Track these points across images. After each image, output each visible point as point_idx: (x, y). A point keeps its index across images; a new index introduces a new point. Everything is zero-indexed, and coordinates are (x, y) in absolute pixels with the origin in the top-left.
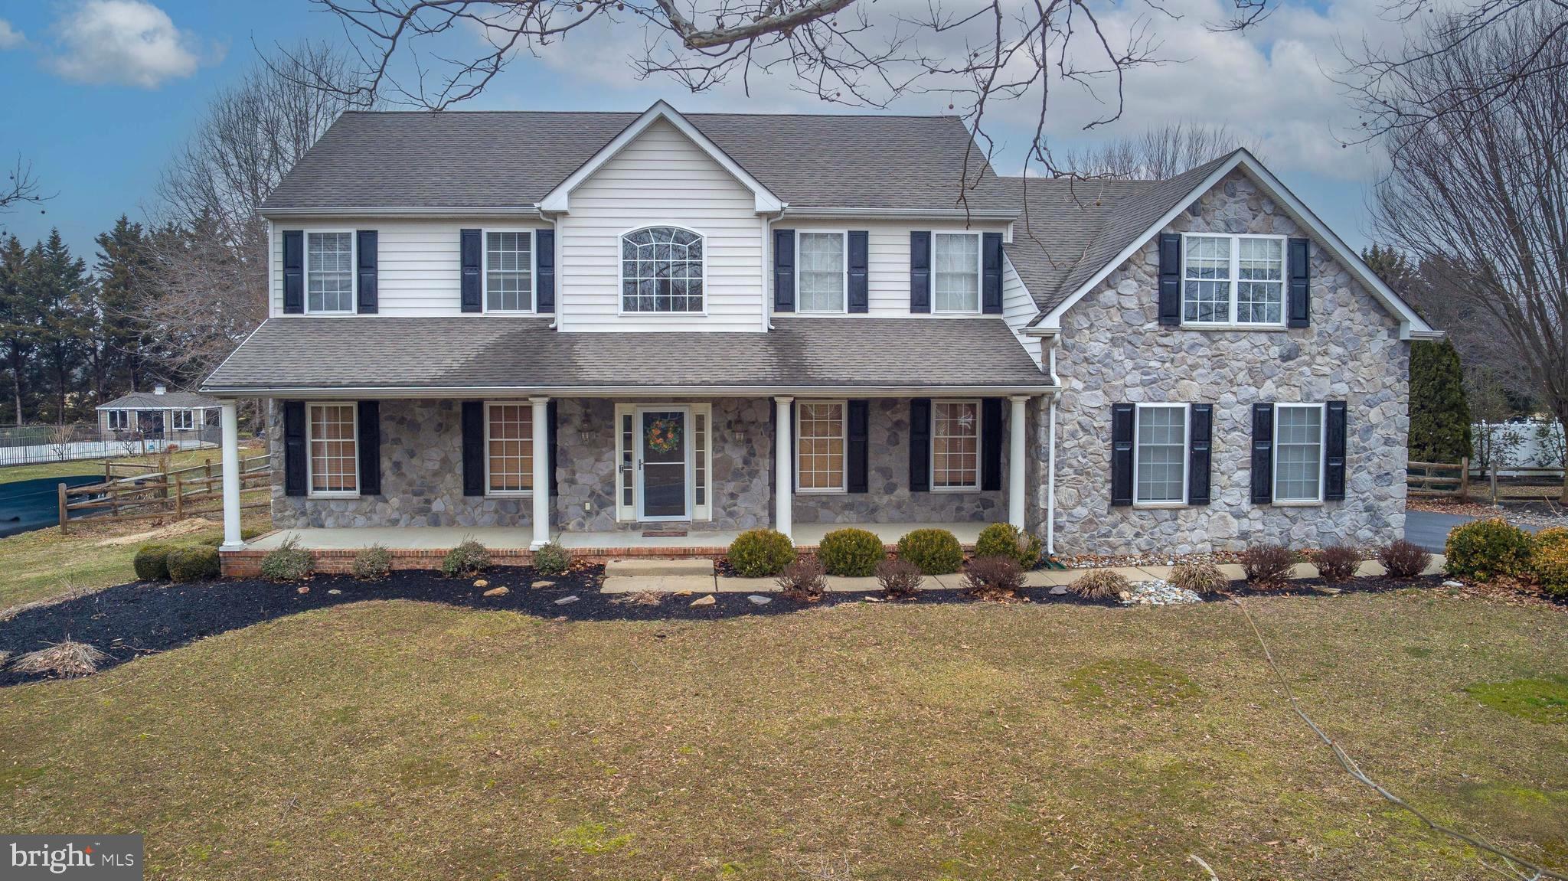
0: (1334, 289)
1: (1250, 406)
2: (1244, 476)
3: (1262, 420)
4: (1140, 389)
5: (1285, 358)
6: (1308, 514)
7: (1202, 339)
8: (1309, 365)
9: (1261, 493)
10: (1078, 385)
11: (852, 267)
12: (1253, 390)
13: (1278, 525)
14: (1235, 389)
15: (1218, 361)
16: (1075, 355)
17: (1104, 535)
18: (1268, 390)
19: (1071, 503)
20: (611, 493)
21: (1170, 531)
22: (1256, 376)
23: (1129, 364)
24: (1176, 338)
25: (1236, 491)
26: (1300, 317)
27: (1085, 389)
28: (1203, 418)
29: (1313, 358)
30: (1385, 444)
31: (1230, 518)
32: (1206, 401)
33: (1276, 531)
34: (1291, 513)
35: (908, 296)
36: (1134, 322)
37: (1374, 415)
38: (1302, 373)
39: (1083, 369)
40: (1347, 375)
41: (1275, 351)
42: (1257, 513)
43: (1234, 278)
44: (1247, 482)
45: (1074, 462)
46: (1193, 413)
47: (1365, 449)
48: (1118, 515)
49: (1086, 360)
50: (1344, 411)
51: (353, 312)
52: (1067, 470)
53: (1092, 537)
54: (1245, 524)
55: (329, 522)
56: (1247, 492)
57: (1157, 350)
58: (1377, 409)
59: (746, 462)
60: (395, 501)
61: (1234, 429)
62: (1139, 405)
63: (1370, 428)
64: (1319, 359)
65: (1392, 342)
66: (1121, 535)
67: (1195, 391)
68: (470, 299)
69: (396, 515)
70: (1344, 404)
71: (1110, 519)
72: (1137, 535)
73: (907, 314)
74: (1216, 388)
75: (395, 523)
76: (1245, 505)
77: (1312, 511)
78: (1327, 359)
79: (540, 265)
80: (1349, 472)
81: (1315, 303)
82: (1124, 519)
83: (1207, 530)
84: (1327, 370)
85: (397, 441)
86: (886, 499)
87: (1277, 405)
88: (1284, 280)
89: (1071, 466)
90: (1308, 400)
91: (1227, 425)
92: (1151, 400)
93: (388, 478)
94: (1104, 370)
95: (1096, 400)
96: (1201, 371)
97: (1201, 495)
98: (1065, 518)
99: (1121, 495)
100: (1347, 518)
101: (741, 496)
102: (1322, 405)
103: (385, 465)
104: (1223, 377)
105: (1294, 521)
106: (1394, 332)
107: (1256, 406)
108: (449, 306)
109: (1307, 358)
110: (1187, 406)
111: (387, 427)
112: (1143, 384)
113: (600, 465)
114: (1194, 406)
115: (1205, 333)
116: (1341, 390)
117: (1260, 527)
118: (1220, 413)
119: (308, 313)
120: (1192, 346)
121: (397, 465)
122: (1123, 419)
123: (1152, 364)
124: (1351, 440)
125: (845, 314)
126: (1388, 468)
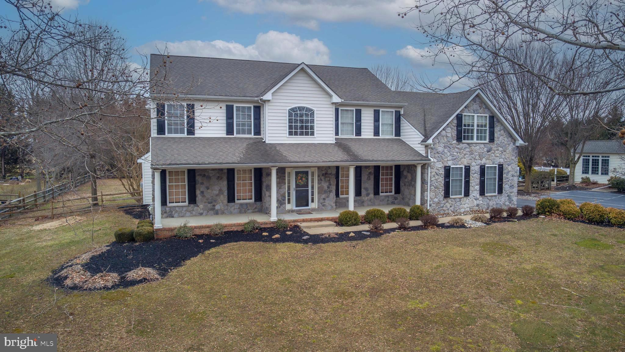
0: (500, 131)
1: (479, 166)
2: (478, 187)
3: (483, 169)
4: (451, 162)
5: (488, 151)
6: (493, 198)
7: (467, 146)
8: (494, 153)
9: (482, 192)
10: (435, 160)
11: (356, 121)
12: (480, 161)
13: (486, 202)
14: (475, 161)
15: (471, 153)
16: (434, 151)
17: (442, 207)
18: (483, 161)
19: (433, 197)
20: (284, 200)
21: (459, 205)
22: (481, 157)
23: (449, 154)
24: (461, 146)
25: (476, 192)
26: (492, 140)
27: (437, 162)
28: (468, 170)
29: (495, 151)
30: (512, 176)
31: (474, 200)
32: (468, 165)
33: (486, 203)
34: (489, 198)
35: (373, 131)
36: (450, 141)
37: (510, 168)
38: (492, 156)
39: (437, 155)
40: (503, 156)
41: (486, 149)
42: (481, 198)
43: (475, 128)
44: (478, 189)
45: (434, 185)
46: (465, 168)
47: (507, 178)
48: (446, 201)
49: (437, 152)
50: (503, 167)
51: (185, 135)
52: (432, 187)
53: (439, 208)
54: (478, 202)
55: (176, 215)
56: (478, 192)
57: (456, 149)
58: (510, 166)
59: (328, 187)
60: (201, 206)
61: (475, 173)
62: (452, 166)
63: (509, 172)
64: (496, 152)
65: (514, 146)
66: (446, 207)
67: (465, 162)
68: (230, 131)
69: (202, 211)
70: (502, 165)
71: (443, 202)
72: (451, 207)
73: (372, 137)
74: (471, 161)
75: (201, 214)
76: (478, 196)
77: (495, 197)
78: (498, 152)
79: (255, 119)
80: (504, 185)
81: (496, 135)
82: (447, 202)
83: (468, 204)
84: (498, 155)
85: (202, 183)
86: (366, 198)
87: (486, 166)
88: (488, 128)
89: (433, 186)
90: (493, 164)
91: (474, 172)
92: (454, 165)
93: (199, 197)
94: (442, 156)
95: (440, 165)
96: (467, 156)
97: (467, 194)
98: (432, 202)
99: (447, 195)
100: (503, 199)
101: (327, 199)
102: (497, 165)
103: (198, 192)
104: (473, 157)
105: (490, 200)
106: (514, 144)
107: (481, 166)
108: (222, 133)
109: (493, 151)
110: (463, 166)
111: (198, 179)
112: (452, 160)
113: (281, 190)
114: (465, 166)
115: (468, 144)
116: (502, 161)
117: (482, 202)
118: (472, 168)
119: (167, 135)
120: (465, 148)
121: (202, 192)
122: (447, 170)
123: (455, 154)
124: (504, 175)
125: (354, 137)
126: (513, 183)
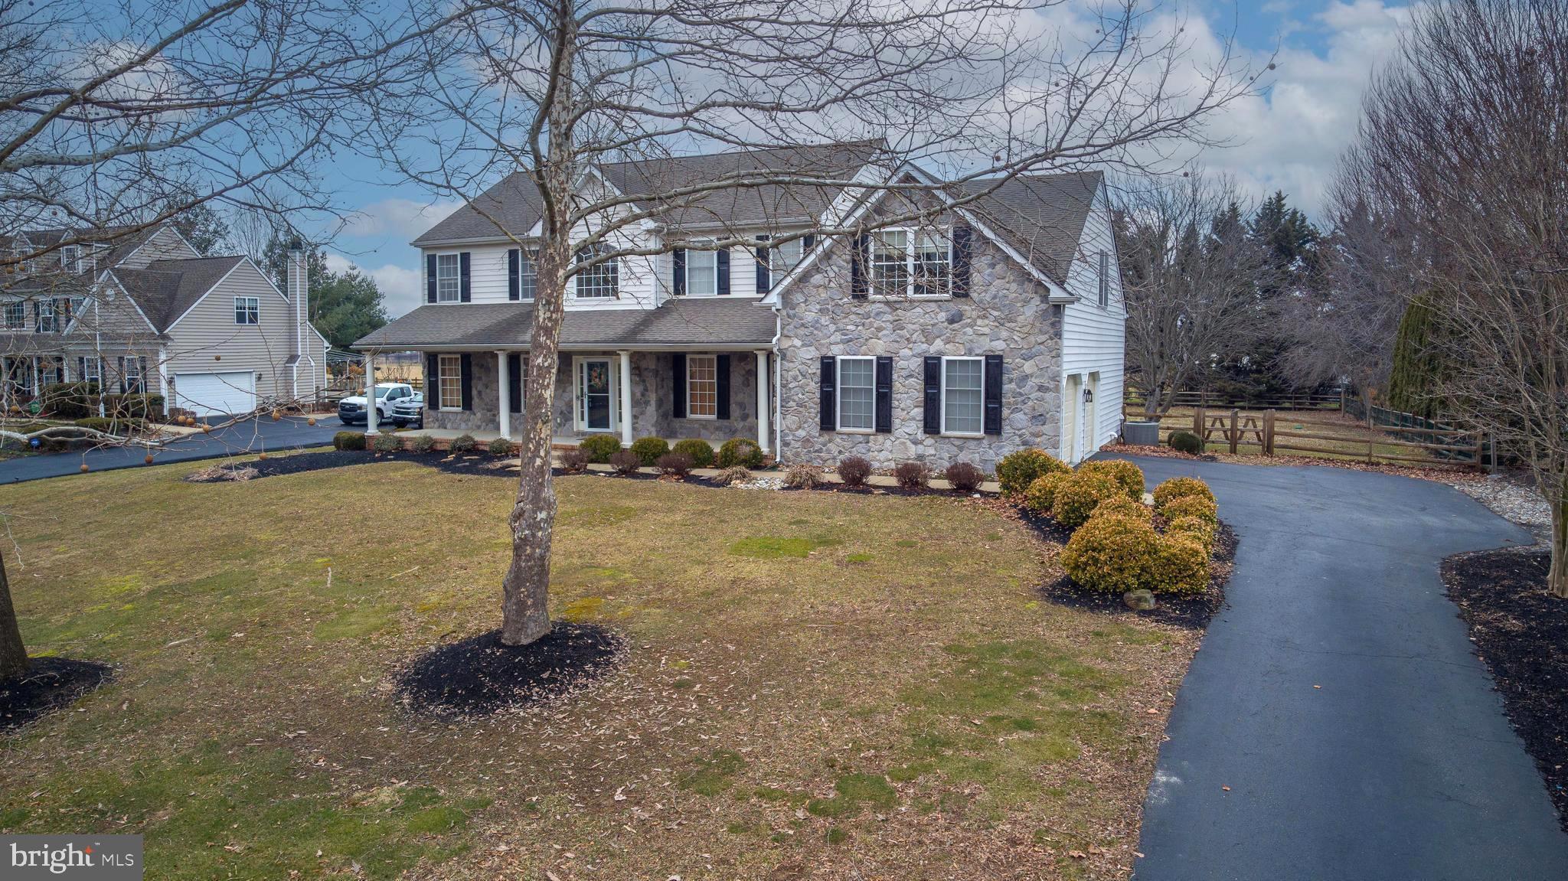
0: (993, 266)
1: (920, 360)
2: (918, 412)
3: (931, 369)
4: (841, 346)
5: (951, 321)
6: (972, 444)
7: (887, 309)
8: (972, 326)
9: (931, 425)
10: (798, 343)
11: (719, 262)
12: (925, 346)
13: (948, 452)
14: (911, 346)
15: (898, 325)
16: (796, 322)
17: (816, 451)
18: (938, 345)
19: (794, 427)
20: (571, 412)
21: (864, 451)
22: (929, 337)
23: (832, 328)
24: (867, 308)
25: (913, 424)
26: (962, 292)
27: (803, 346)
28: (885, 367)
29: (975, 321)
30: (1039, 390)
31: (909, 443)
32: (889, 355)
33: (946, 456)
34: (957, 443)
35: (754, 281)
36: (835, 297)
37: (1028, 367)
38: (965, 333)
39: (801, 332)
40: (1004, 334)
41: (942, 316)
42: (930, 441)
43: (910, 262)
44: (921, 417)
45: (796, 398)
46: (878, 364)
47: (1021, 394)
48: (826, 437)
49: (803, 325)
50: (1002, 362)
51: (459, 302)
52: (792, 403)
53: (809, 452)
54: (920, 449)
55: (449, 426)
56: (921, 424)
57: (852, 317)
58: (1031, 362)
59: (643, 395)
60: (479, 415)
61: (911, 376)
62: (839, 358)
63: (1026, 378)
64: (979, 322)
65: (1044, 306)
66: (829, 451)
67: (880, 347)
68: (514, 294)
69: (479, 423)
70: (1000, 357)
71: (821, 439)
72: (840, 452)
73: (754, 295)
74: (896, 345)
75: (479, 427)
76: (920, 435)
77: (975, 442)
78: (986, 322)
80: (1005, 412)
81: (976, 278)
82: (830, 441)
83: (891, 451)
84: (986, 330)
85: (480, 378)
86: (741, 424)
87: (944, 358)
88: (950, 261)
89: (794, 401)
90: (970, 355)
91: (904, 373)
92: (849, 354)
93: (476, 401)
94: (815, 332)
95: (811, 353)
96: (884, 332)
97: (884, 425)
98: (791, 437)
99: (827, 423)
100: (1006, 449)
101: (641, 417)
102: (983, 358)
103: (474, 393)
104: (901, 337)
105: (961, 449)
106: (1045, 298)
107: (926, 359)
108: (504, 298)
109: (969, 321)
110: (874, 358)
111: (475, 370)
112: (843, 342)
113: (565, 395)
114: (879, 358)
115: (887, 303)
116: (999, 346)
117: (933, 452)
118: (899, 364)
119: (439, 303)
120: (878, 314)
121: (480, 393)
122: (828, 366)
123: (849, 327)
124: (1007, 387)
125: (715, 295)
126: (1041, 410)
